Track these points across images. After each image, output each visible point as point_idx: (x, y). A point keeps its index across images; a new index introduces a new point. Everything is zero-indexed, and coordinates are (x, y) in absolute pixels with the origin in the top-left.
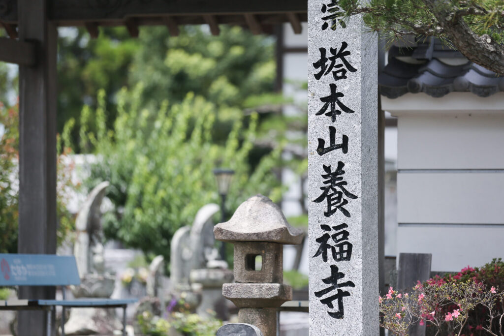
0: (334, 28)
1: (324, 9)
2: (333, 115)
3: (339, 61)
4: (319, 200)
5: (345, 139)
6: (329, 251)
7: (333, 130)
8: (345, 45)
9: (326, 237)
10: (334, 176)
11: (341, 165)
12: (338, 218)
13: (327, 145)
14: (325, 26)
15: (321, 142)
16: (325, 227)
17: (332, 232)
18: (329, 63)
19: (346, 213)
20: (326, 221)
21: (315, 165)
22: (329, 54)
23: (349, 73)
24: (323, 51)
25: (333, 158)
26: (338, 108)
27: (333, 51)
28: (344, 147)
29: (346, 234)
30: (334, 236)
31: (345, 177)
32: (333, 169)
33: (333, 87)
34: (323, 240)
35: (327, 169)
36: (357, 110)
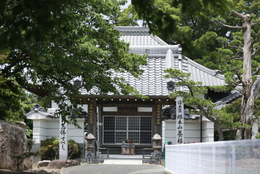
0: (180, 112)
1: (179, 110)
2: (180, 124)
3: (181, 117)
4: (178, 135)
5: (181, 127)
6: (179, 142)
7: (180, 126)
8: (181, 115)
9: (179, 140)
10: (180, 132)
11: (181, 130)
12: (180, 138)
13: (179, 128)
14: (179, 112)
15: (178, 127)
16: (179, 139)
17: (180, 139)
18: (179, 117)
19: (182, 137)
20: (179, 138)
21: (177, 130)
22: (179, 116)
23: (182, 118)
24: (178, 115)
25: (180, 130)
26: (180, 123)
27: (180, 115)
28: (181, 128)
29: (181, 140)
30: (180, 140)
31: (181, 132)
32: (180, 131)
33: (180, 120)
34: (178, 140)
35: (179, 131)
36: (183, 123)
